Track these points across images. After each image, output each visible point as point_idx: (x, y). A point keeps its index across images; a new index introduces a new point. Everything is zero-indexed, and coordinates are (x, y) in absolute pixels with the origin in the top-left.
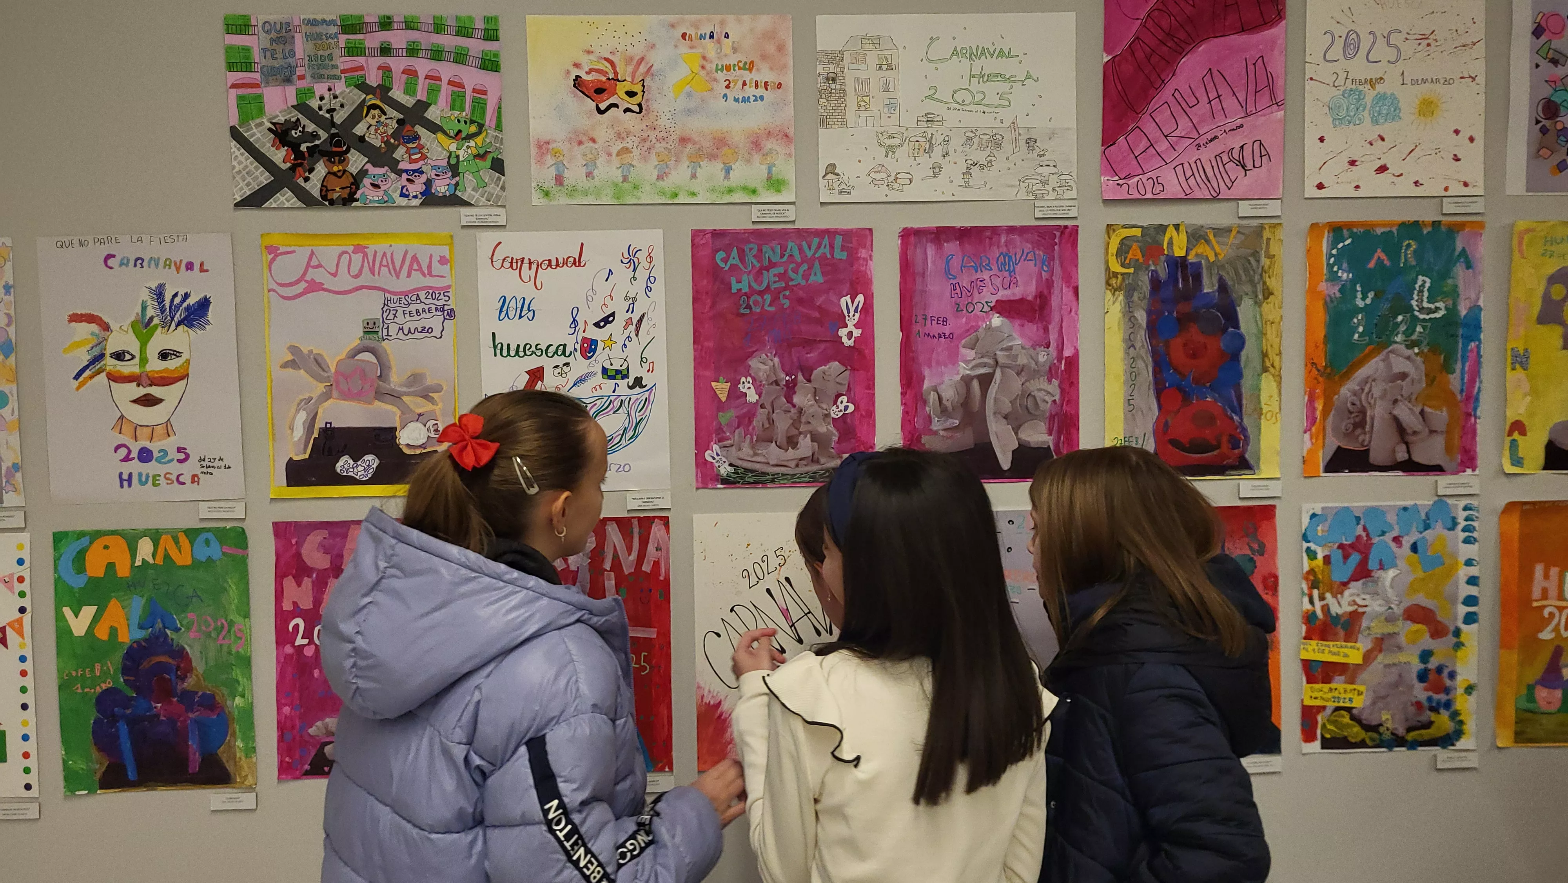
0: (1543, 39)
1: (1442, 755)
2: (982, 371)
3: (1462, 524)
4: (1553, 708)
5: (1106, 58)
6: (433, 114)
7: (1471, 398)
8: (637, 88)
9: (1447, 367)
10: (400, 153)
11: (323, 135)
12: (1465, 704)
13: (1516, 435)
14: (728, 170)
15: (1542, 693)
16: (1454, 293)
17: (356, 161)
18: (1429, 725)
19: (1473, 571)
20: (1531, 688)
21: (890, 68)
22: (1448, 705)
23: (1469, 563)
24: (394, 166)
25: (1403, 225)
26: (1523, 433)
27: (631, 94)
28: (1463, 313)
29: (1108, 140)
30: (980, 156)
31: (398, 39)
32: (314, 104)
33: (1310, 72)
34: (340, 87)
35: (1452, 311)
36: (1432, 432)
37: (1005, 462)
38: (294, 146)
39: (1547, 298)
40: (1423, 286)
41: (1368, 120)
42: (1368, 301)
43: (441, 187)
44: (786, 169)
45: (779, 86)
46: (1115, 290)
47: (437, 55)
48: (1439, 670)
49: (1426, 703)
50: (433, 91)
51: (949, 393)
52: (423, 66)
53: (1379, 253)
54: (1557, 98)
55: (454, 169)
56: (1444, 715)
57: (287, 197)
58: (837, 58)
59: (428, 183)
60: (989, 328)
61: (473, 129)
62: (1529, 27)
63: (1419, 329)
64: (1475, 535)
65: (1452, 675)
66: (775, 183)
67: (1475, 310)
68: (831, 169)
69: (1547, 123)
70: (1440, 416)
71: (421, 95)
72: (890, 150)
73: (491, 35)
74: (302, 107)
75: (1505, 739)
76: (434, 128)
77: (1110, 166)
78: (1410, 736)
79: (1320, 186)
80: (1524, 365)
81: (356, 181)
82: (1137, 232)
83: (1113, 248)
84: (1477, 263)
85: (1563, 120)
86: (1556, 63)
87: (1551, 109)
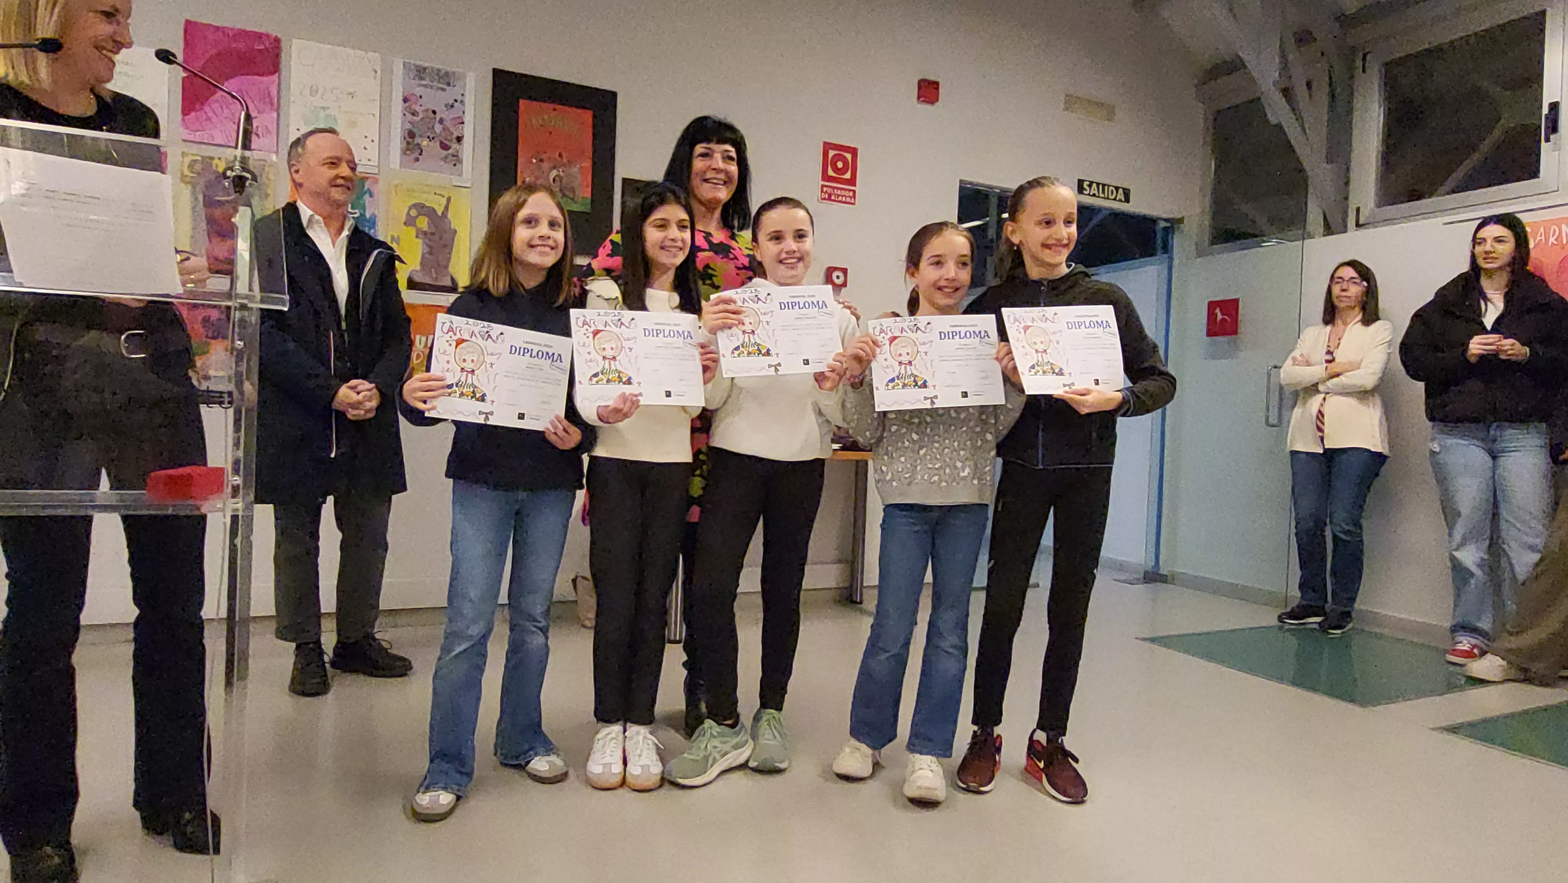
0: (407, 104)
5: (184, 75)
16: (364, 208)
28: (368, 216)
29: (185, 113)
33: (292, 99)
35: (363, 215)
46: (186, 183)
54: (414, 130)
62: (401, 98)
67: (374, 216)
69: (411, 140)
77: (185, 124)
82: (199, 158)
83: (187, 163)
84: (376, 196)
85: (417, 140)
86: (413, 114)
87: (411, 135)
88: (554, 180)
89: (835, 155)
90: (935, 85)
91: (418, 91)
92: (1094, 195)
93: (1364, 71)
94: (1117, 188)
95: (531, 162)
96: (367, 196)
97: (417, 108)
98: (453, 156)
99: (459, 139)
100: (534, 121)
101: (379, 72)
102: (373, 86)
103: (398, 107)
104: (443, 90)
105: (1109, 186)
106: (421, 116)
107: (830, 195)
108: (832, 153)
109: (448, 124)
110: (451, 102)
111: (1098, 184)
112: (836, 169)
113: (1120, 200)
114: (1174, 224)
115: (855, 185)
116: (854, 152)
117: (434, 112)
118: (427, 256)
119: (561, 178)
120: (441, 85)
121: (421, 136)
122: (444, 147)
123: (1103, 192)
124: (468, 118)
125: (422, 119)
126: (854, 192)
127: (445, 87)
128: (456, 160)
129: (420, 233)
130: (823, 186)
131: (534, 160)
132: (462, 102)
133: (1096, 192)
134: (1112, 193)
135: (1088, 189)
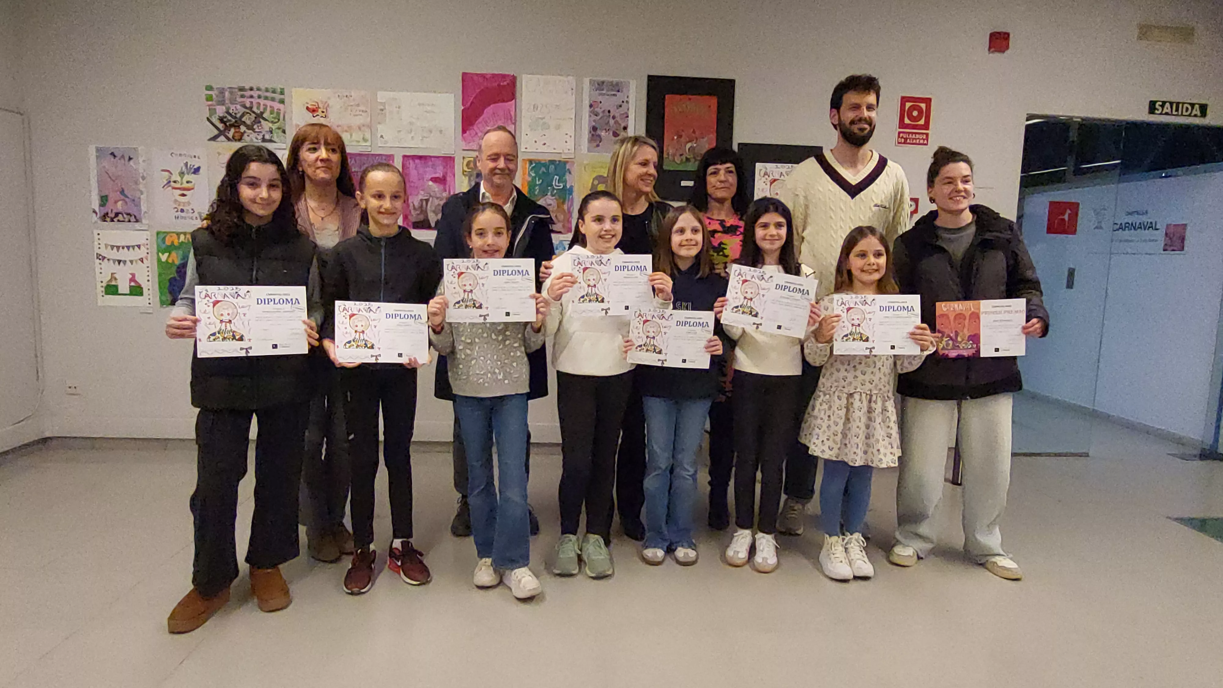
0: (593, 108)
2: (426, 198)
5: (463, 108)
6: (265, 116)
8: (325, 110)
9: (563, 203)
10: (255, 127)
11: (234, 120)
14: (351, 135)
16: (566, 182)
17: (243, 128)
24: (253, 130)
25: (550, 161)
27: (323, 112)
28: (568, 187)
29: (464, 131)
30: (425, 135)
31: (255, 93)
32: (231, 111)
33: (523, 114)
34: (238, 107)
35: (565, 186)
36: (559, 221)
37: (433, 225)
38: (225, 123)
39: (593, 183)
40: (556, 179)
41: (540, 130)
42: (540, 182)
43: (267, 137)
44: (368, 136)
45: (366, 111)
46: (465, 176)
47: (266, 98)
50: (265, 109)
51: (417, 204)
52: (262, 102)
53: (543, 169)
54: (597, 126)
55: (271, 132)
57: (222, 138)
58: (384, 104)
59: (264, 136)
60: (429, 185)
61: (276, 120)
62: (588, 104)
63: (555, 191)
66: (365, 140)
67: (572, 187)
68: (382, 136)
69: (594, 133)
70: (561, 217)
71: (262, 110)
72: (399, 131)
73: (282, 93)
74: (228, 112)
76: (266, 120)
77: (464, 139)
79: (526, 148)
81: (242, 134)
82: (472, 159)
83: (465, 163)
84: (572, 173)
85: (598, 132)
86: (596, 115)
87: (594, 129)
88: (689, 149)
89: (911, 106)
90: (1007, 35)
91: (600, 98)
92: (1167, 114)
94: (1192, 105)
95: (673, 139)
96: (567, 174)
97: (598, 110)
99: (625, 129)
100: (676, 110)
101: (574, 88)
102: (571, 100)
103: (586, 110)
104: (614, 95)
105: (1184, 103)
106: (601, 115)
107: (906, 139)
108: (908, 105)
109: (618, 119)
110: (621, 103)
111: (1171, 104)
112: (910, 117)
113: (1196, 116)
115: (927, 129)
116: (928, 101)
117: (609, 112)
119: (694, 148)
120: (614, 92)
121: (601, 129)
122: (615, 134)
123: (1177, 110)
124: (631, 114)
125: (601, 118)
126: (927, 135)
127: (616, 93)
130: (899, 133)
131: (675, 137)
132: (627, 102)
133: (1169, 111)
134: (1187, 109)
135: (1160, 108)
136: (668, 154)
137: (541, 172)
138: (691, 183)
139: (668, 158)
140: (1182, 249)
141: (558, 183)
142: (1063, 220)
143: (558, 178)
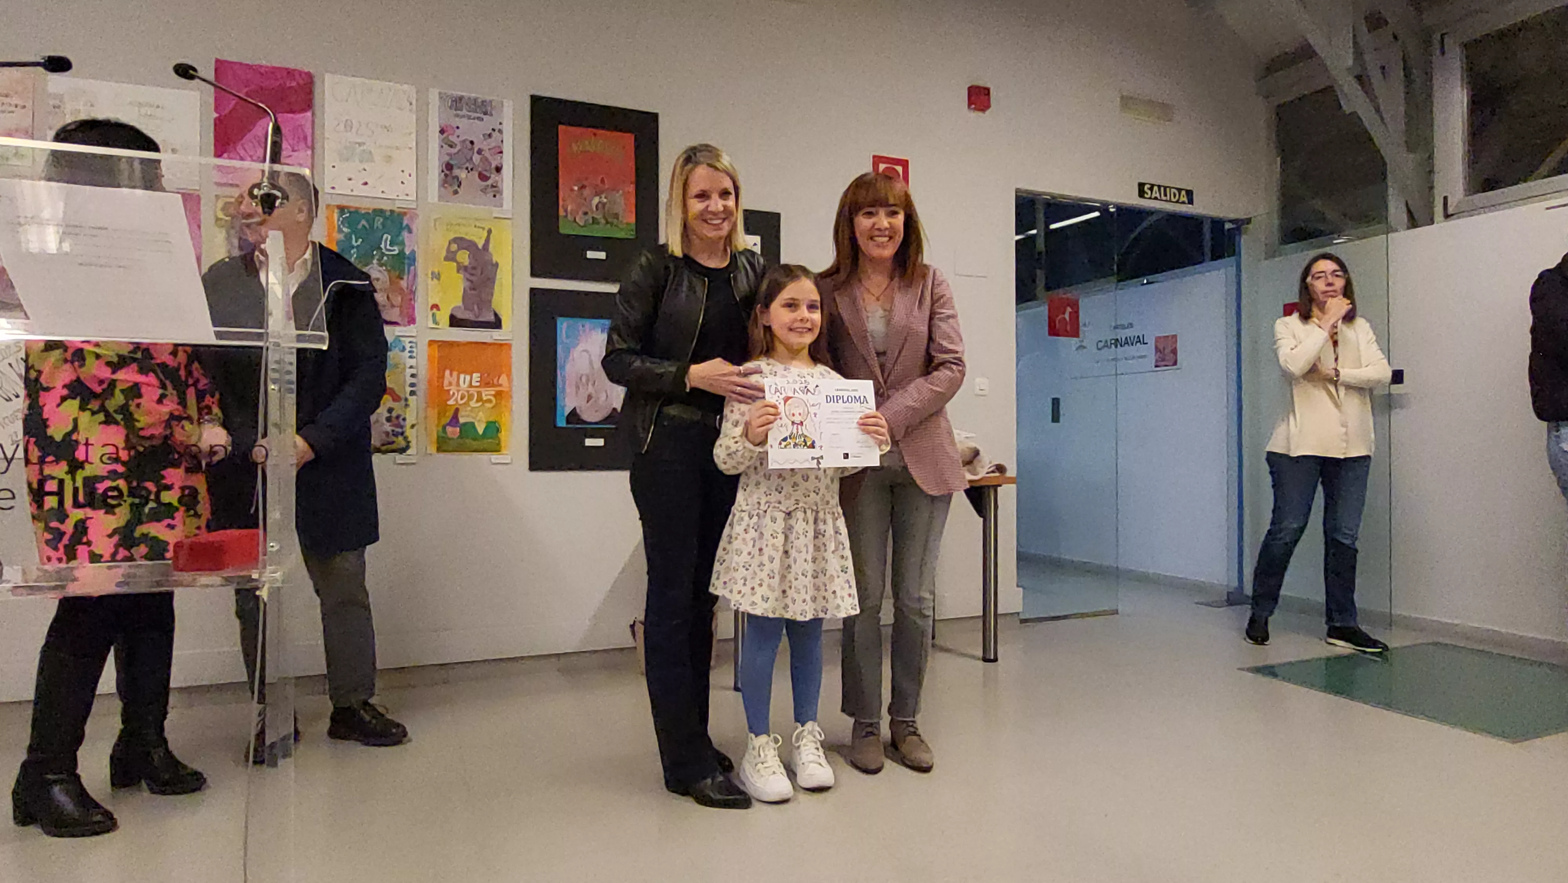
0: (445, 135)
1: (399, 458)
3: (408, 349)
4: (456, 437)
5: (216, 115)
7: (413, 293)
12: (409, 432)
13: (435, 310)
15: (449, 429)
16: (402, 243)
18: (393, 442)
19: (413, 371)
20: (444, 428)
21: (92, 105)
22: (402, 434)
23: (411, 367)
25: (375, 210)
26: (438, 309)
28: (407, 253)
29: (218, 155)
33: (327, 135)
35: (402, 252)
36: (393, 306)
40: (387, 239)
41: (357, 161)
42: (359, 243)
45: (24, 107)
48: (398, 417)
49: (391, 433)
53: (364, 222)
54: (452, 162)
56: (400, 438)
58: (61, 97)
62: (438, 129)
63: (385, 258)
64: (414, 354)
65: (404, 419)
67: (413, 252)
69: (448, 172)
70: (397, 300)
75: (433, 449)
78: (384, 448)
79: (333, 188)
80: (439, 279)
84: (415, 232)
85: (456, 172)
86: (451, 146)
87: (449, 167)
88: (597, 206)
89: (887, 168)
90: (987, 91)
91: (457, 122)
92: (1156, 198)
93: (1443, 53)
94: (1180, 190)
95: (572, 190)
97: (453, 139)
98: (493, 186)
99: (498, 169)
100: (574, 148)
101: (414, 102)
102: (409, 120)
103: (435, 139)
104: (479, 119)
105: (1170, 188)
106: (458, 147)
108: (882, 167)
109: (487, 154)
110: (490, 131)
111: (1159, 187)
113: (1183, 203)
114: (1240, 224)
116: (905, 164)
117: (472, 143)
118: (469, 292)
119: (604, 205)
120: (479, 115)
121: (459, 168)
122: (483, 177)
123: (1165, 195)
124: (507, 149)
125: (459, 151)
127: (482, 116)
128: (496, 191)
129: (461, 268)
131: (576, 188)
132: (500, 131)
133: (1158, 195)
134: (1175, 196)
135: (1149, 192)
136: (566, 211)
137: (360, 227)
138: (602, 255)
139: (566, 216)
140: (1175, 363)
141: (390, 245)
142: (1065, 319)
143: (389, 237)
